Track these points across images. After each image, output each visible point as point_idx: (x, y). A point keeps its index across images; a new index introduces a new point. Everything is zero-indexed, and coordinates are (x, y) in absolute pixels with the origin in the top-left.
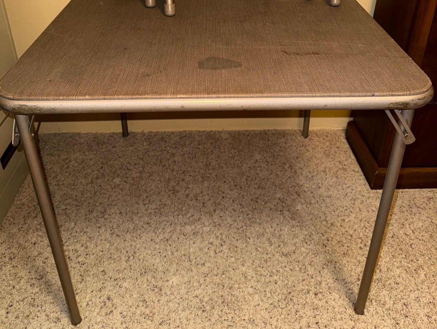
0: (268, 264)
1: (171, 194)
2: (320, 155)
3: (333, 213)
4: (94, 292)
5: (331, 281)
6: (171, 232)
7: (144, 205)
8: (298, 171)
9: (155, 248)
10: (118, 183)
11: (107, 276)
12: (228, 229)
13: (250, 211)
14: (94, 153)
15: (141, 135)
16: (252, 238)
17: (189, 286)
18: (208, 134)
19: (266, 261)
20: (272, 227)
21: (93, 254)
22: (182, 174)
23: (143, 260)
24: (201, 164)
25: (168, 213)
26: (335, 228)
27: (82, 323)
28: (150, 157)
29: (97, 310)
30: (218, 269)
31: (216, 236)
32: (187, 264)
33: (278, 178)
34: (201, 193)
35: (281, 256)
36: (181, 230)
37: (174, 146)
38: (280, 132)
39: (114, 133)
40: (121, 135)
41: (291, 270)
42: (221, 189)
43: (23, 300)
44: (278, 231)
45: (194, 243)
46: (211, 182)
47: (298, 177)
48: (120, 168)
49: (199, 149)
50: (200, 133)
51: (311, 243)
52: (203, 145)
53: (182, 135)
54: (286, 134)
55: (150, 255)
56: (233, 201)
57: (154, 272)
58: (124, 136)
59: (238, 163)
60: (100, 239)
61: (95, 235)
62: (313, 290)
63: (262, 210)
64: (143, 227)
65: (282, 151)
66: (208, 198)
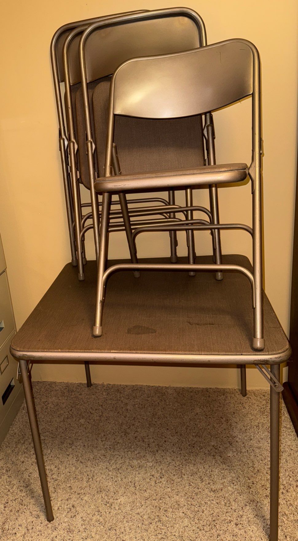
0: (198, 497)
1: (123, 435)
2: (256, 412)
3: (261, 462)
4: (63, 501)
5: (251, 516)
6: (121, 463)
7: (102, 441)
8: (233, 424)
9: (109, 474)
10: (83, 423)
11: (73, 491)
12: (167, 466)
13: (187, 453)
14: (66, 398)
15: (101, 386)
16: (187, 475)
17: (133, 505)
18: (156, 389)
19: (197, 494)
20: (204, 468)
21: (63, 474)
22: (132, 420)
23: (99, 482)
24: (148, 414)
25: (120, 449)
26: (261, 474)
27: (54, 521)
28: (108, 405)
29: (65, 514)
30: (157, 495)
31: (157, 470)
32: (133, 489)
33: (214, 429)
34: (147, 436)
35: (210, 492)
36: (129, 463)
37: (127, 397)
38: (221, 390)
39: (81, 384)
40: (86, 386)
41: (217, 503)
42: (164, 435)
43: (15, 500)
44: (209, 472)
45: (139, 474)
46: (156, 429)
47: (233, 430)
48: (85, 412)
49: (148, 401)
50: (149, 387)
51: (238, 484)
52: (151, 398)
53: (134, 388)
54: (227, 392)
55: (104, 479)
56: (173, 445)
57: (107, 492)
58: (88, 387)
59: (180, 415)
60: (68, 463)
61: (65, 460)
62: (235, 521)
63: (197, 454)
64: (100, 458)
65: (221, 406)
66: (153, 441)
